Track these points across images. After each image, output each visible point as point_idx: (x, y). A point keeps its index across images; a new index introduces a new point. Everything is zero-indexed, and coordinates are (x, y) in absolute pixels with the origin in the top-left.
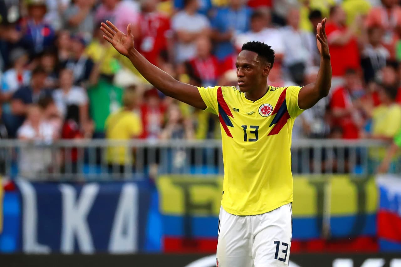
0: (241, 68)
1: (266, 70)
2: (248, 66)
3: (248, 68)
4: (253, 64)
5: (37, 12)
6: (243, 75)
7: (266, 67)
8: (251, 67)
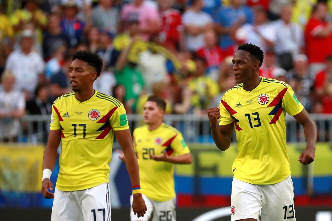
0: (236, 63)
1: (255, 66)
2: (241, 62)
3: (241, 63)
4: (245, 61)
5: (70, 13)
6: (237, 69)
7: (256, 64)
8: (244, 63)
